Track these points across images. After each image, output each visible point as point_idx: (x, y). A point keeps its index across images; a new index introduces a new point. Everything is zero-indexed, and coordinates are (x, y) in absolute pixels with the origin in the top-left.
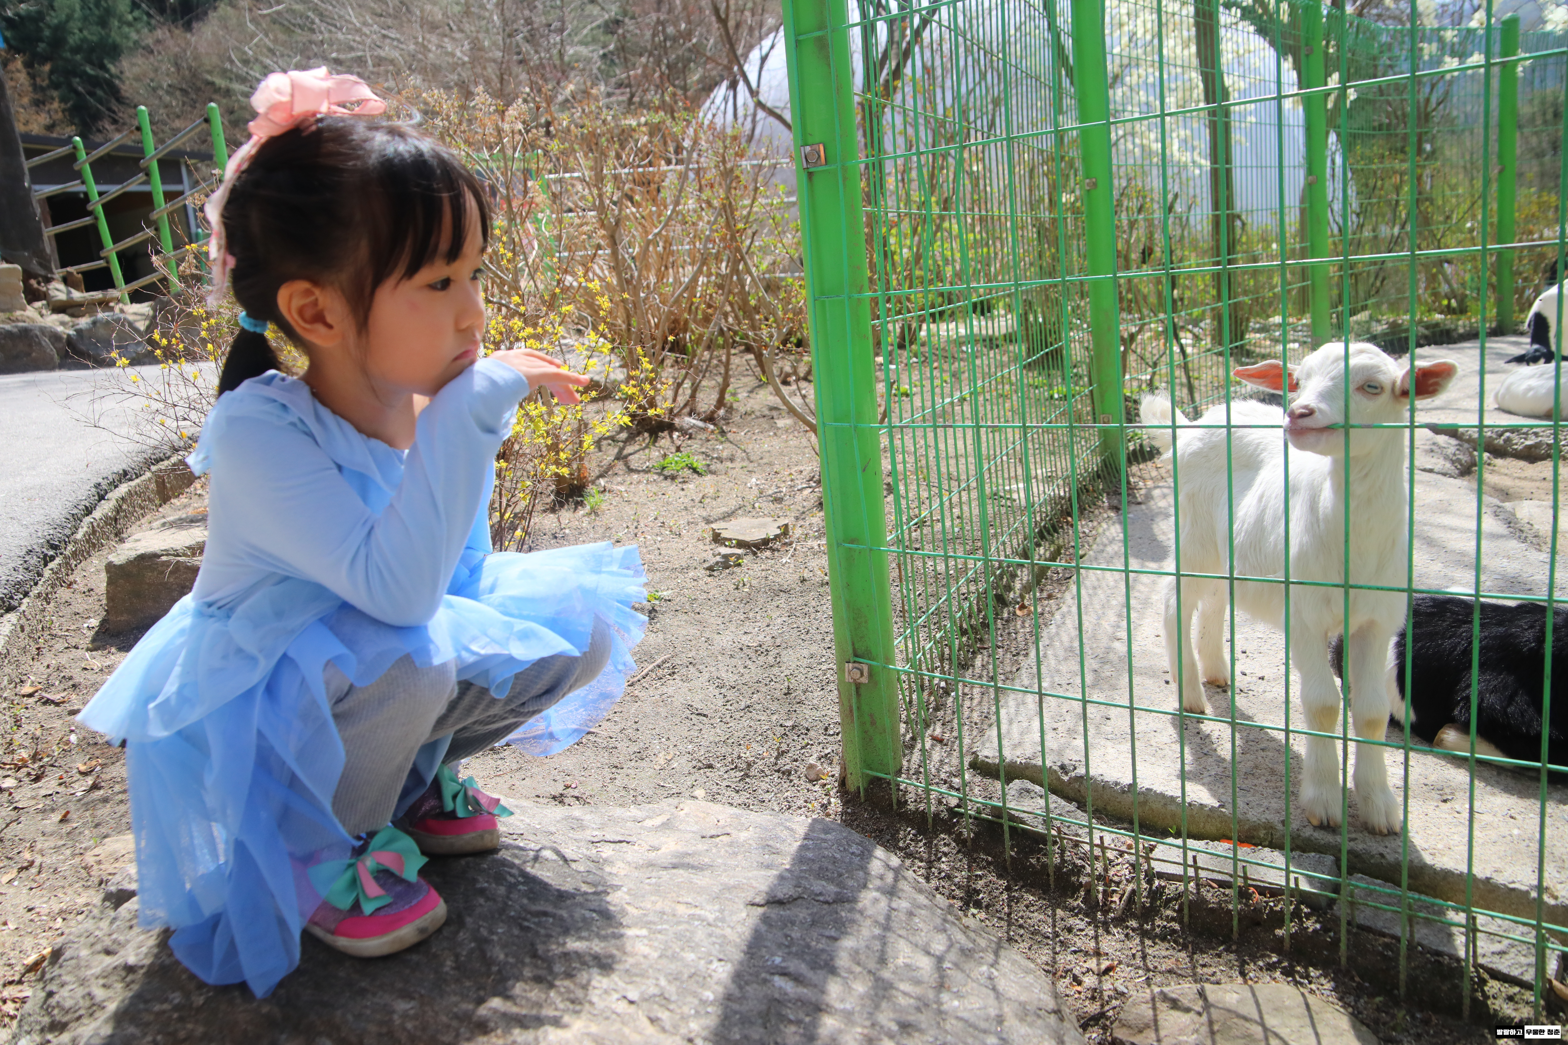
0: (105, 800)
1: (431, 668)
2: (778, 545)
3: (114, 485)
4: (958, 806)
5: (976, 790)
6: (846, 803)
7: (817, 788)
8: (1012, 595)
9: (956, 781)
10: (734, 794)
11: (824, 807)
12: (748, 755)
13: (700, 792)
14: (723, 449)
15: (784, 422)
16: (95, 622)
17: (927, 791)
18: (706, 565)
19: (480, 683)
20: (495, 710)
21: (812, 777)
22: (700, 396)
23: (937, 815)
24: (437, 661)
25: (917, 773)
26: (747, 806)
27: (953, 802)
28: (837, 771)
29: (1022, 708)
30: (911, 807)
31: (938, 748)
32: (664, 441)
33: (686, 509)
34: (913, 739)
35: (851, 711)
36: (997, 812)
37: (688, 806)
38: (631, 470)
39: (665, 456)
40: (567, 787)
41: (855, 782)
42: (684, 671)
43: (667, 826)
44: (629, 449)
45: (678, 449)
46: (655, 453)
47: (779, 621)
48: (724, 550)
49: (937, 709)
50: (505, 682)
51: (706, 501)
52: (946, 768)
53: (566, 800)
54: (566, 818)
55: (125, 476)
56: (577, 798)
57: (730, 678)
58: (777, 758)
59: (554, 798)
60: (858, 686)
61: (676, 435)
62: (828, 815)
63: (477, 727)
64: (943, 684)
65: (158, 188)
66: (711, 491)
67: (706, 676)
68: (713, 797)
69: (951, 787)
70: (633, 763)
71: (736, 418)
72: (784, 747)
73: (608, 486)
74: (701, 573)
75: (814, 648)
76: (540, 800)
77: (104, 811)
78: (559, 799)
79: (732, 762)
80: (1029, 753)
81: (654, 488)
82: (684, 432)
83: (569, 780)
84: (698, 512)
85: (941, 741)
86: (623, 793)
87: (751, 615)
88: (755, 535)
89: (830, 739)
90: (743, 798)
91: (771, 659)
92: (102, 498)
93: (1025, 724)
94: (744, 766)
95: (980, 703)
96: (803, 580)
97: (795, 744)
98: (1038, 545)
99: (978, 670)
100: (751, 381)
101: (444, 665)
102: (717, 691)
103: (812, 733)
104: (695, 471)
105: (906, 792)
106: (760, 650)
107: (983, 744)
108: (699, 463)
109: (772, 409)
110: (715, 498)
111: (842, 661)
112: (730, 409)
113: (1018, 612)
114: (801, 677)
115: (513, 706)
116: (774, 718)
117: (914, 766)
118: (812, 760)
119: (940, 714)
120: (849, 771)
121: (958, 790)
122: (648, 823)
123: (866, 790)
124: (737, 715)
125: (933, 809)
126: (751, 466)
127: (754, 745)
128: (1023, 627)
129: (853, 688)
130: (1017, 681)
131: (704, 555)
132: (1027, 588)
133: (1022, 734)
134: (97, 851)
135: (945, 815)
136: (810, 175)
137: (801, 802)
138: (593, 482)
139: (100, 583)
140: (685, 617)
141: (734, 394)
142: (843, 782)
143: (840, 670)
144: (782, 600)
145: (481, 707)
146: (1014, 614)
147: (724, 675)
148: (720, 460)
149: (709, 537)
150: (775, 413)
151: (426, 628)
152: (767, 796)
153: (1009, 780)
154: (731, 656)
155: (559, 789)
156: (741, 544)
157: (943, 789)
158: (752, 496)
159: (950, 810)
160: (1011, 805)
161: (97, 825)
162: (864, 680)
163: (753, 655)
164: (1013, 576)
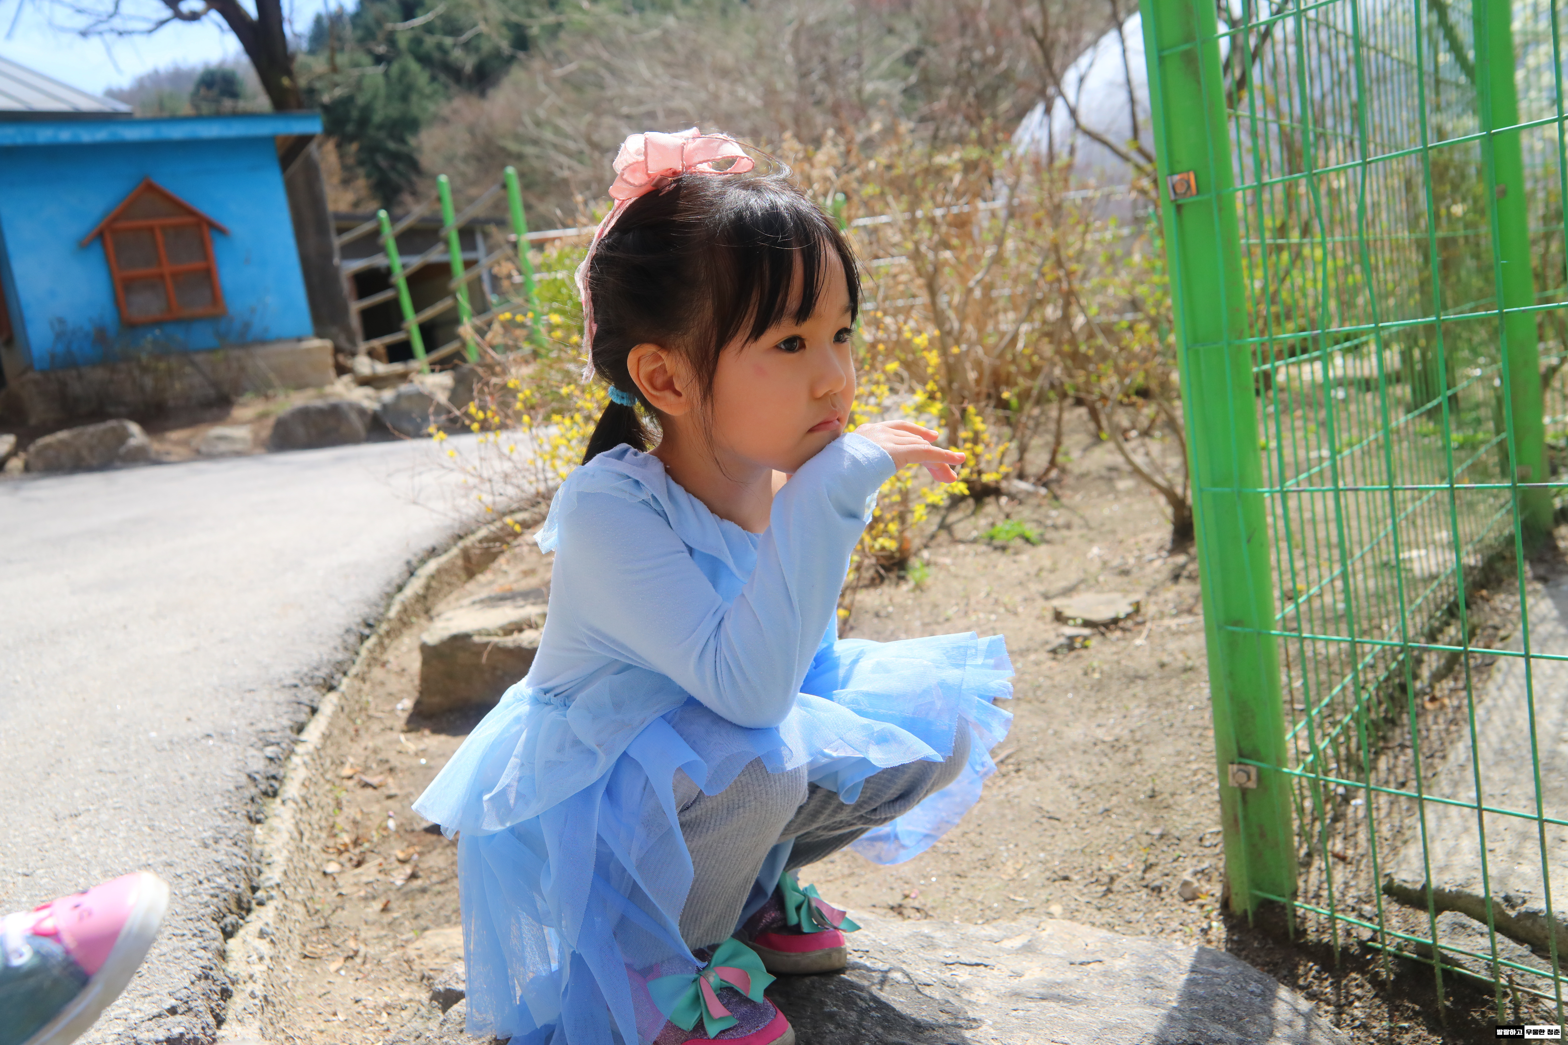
0: (424, 891)
1: (783, 772)
2: (1129, 624)
3: (423, 561)
4: (1373, 939)
5: (1394, 921)
6: (1230, 929)
7: (1194, 909)
8: (1418, 685)
9: (1367, 908)
10: (1095, 912)
11: (1205, 932)
12: (1109, 867)
13: (1056, 909)
14: (1056, 515)
15: (1125, 484)
16: (407, 704)
17: (1332, 919)
18: (1049, 647)
19: (828, 786)
20: (843, 816)
21: (1188, 895)
22: (1029, 456)
23: (1345, 949)
24: (789, 766)
25: (1317, 896)
26: (1111, 927)
27: (1366, 935)
28: (1217, 890)
29: (1445, 824)
30: (1312, 937)
31: (1340, 866)
32: (991, 507)
33: (1021, 583)
34: (1309, 855)
35: (1236, 820)
36: (1425, 951)
37: (1050, 927)
38: (956, 541)
39: (993, 525)
40: (906, 896)
41: (1241, 904)
42: (1029, 768)
43: (1029, 948)
44: (952, 518)
45: (1008, 516)
46: (983, 522)
47: (1137, 712)
48: (1069, 631)
49: (1335, 819)
50: (855, 786)
51: (1044, 574)
52: (1353, 892)
53: (906, 912)
54: (915, 935)
55: (433, 552)
56: (918, 910)
57: (1083, 776)
58: (1145, 871)
59: (892, 908)
60: (1244, 791)
61: (1004, 500)
62: (1209, 942)
63: (820, 833)
64: (1341, 790)
65: (457, 257)
66: (1047, 563)
67: (1057, 773)
68: (1072, 915)
69: (1361, 916)
70: (978, 872)
71: (1069, 480)
72: (1152, 860)
73: (933, 559)
74: (1043, 656)
75: (1181, 744)
76: (877, 910)
77: (423, 902)
78: (898, 910)
79: (1092, 875)
80: (1460, 878)
81: (983, 560)
82: (1012, 497)
83: (907, 890)
84: (1035, 588)
85: (1343, 859)
86: (968, 906)
87: (1104, 705)
88: (1103, 614)
89: (1207, 851)
90: (1108, 916)
91: (1130, 756)
92: (412, 574)
93: (1451, 843)
94: (1106, 879)
95: (1389, 814)
96: (1162, 665)
97: (1164, 857)
98: (1448, 624)
99: (1383, 775)
100: (1084, 438)
101: (796, 770)
102: (1069, 792)
103: (1184, 844)
104: (1027, 540)
105: (1304, 919)
106: (1117, 746)
107: (1399, 864)
108: (1032, 531)
109: (1112, 469)
110: (1053, 571)
111: (1224, 763)
112: (1063, 471)
113: (1429, 706)
114: (1167, 778)
115: (863, 812)
116: (1138, 824)
117: (1312, 889)
118: (1187, 876)
119: (1340, 825)
120: (1234, 890)
121: (1370, 920)
122: (1007, 944)
123: (1255, 914)
124: (1095, 820)
125: (1340, 941)
126: (1091, 534)
127: (1117, 856)
128: (1436, 723)
129: (1239, 794)
130: (1435, 789)
131: (1045, 636)
132: (1438, 676)
133: (1448, 854)
134: (418, 944)
135: (1355, 950)
136: (1179, 208)
137: (1175, 925)
138: (916, 554)
139: (415, 664)
140: (1028, 707)
141: (1066, 454)
142: (1225, 905)
143: (1223, 773)
144: (1138, 688)
145: (827, 812)
146: (1423, 707)
147: (1076, 773)
148: (1055, 527)
149: (1049, 615)
150: (1114, 474)
151: (777, 729)
152: (1134, 916)
153: (1439, 910)
154: (1085, 752)
155: (897, 899)
156: (1087, 624)
157: (1352, 918)
158: (1095, 568)
159: (1362, 944)
160: (1442, 942)
161: (417, 917)
162: (1252, 785)
163: (1108, 750)
164: (1419, 661)
